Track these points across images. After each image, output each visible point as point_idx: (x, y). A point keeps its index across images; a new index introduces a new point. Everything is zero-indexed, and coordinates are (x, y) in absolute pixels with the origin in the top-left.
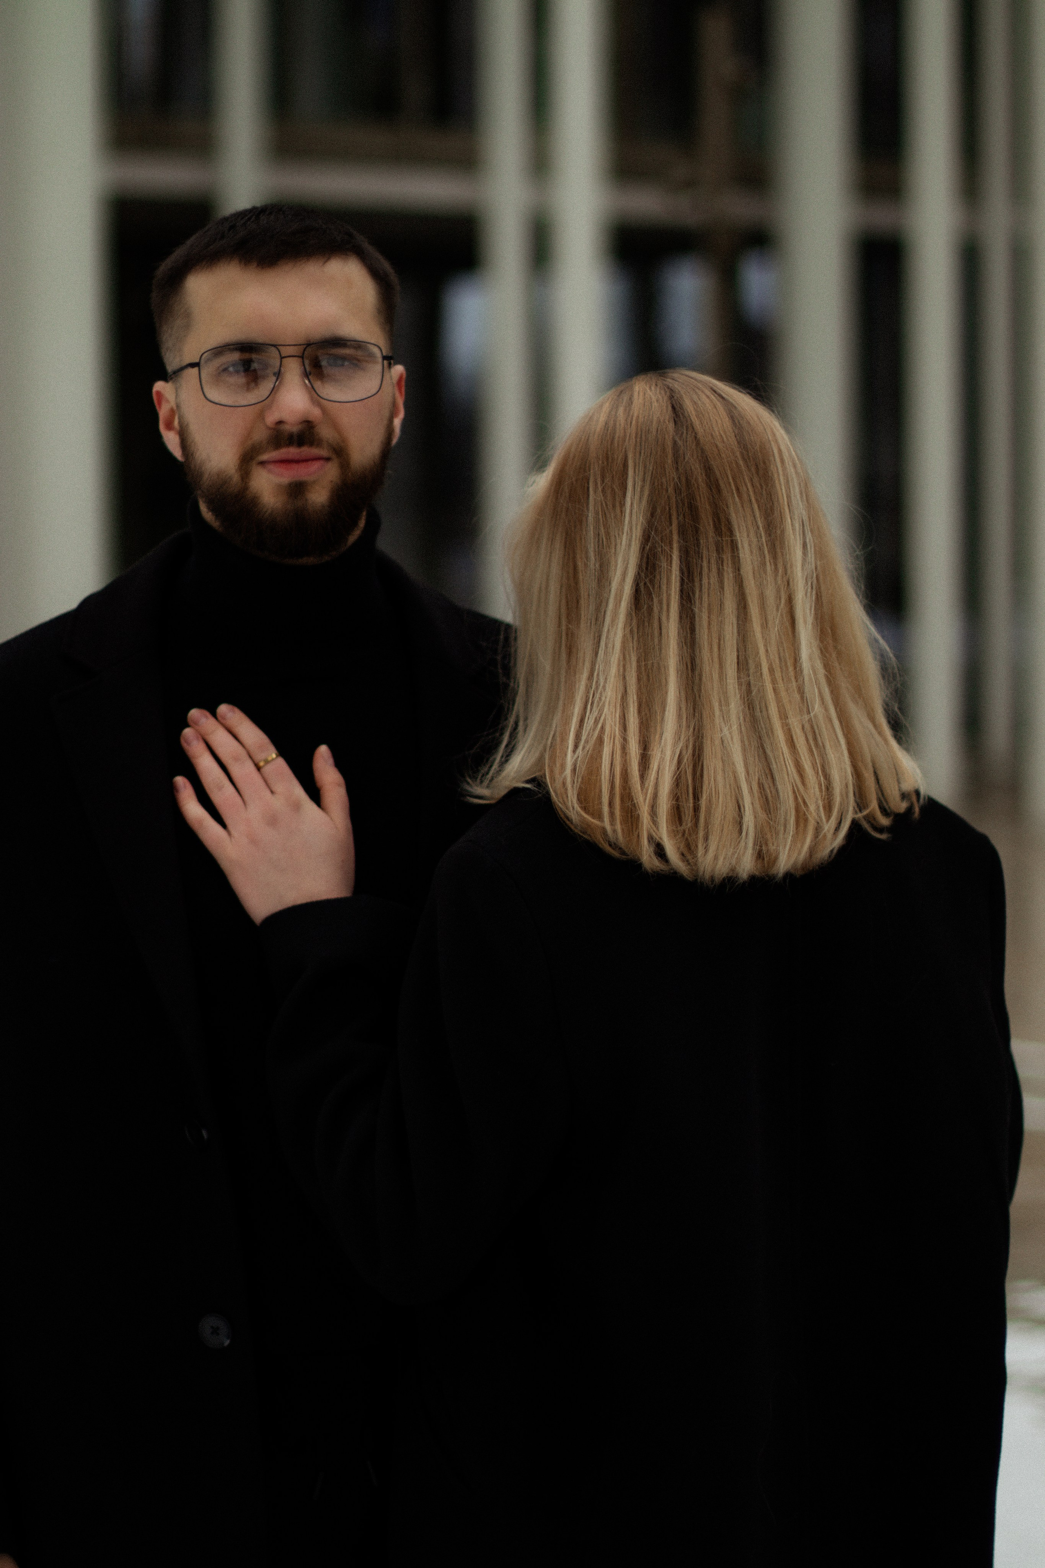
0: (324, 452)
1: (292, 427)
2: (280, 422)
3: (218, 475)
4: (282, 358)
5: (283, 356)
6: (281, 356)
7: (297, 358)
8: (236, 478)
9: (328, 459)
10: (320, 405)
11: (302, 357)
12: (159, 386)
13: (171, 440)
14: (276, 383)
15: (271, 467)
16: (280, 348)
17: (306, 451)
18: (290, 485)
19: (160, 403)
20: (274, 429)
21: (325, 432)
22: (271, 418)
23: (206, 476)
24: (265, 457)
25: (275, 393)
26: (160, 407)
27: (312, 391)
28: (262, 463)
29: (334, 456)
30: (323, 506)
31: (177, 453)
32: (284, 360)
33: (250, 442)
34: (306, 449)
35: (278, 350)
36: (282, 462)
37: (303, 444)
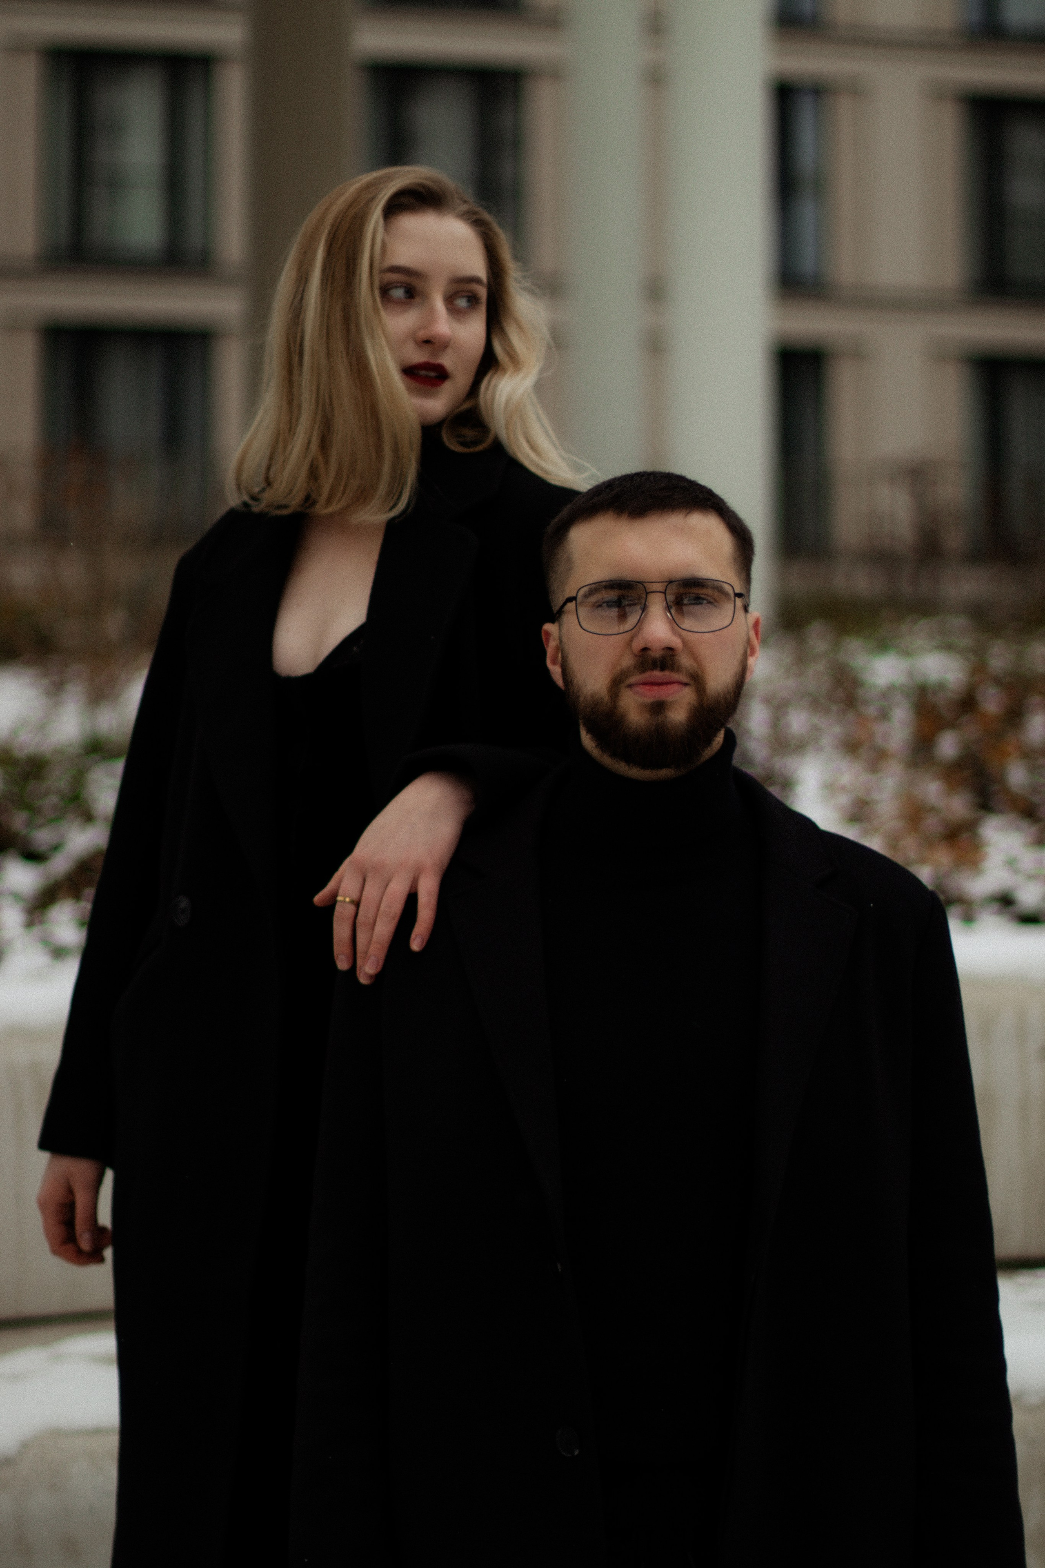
0: (682, 678)
1: (656, 654)
2: (645, 649)
3: (592, 697)
4: (648, 594)
5: (648, 591)
6: (646, 591)
7: (661, 594)
8: (606, 698)
9: (686, 684)
10: (680, 636)
11: (665, 593)
12: (547, 627)
13: (555, 671)
14: (642, 615)
15: (638, 688)
16: (647, 585)
17: (667, 675)
18: (652, 704)
19: (548, 641)
20: (640, 656)
21: (685, 661)
22: (637, 645)
23: (582, 699)
24: (633, 680)
25: (642, 622)
26: (548, 646)
27: (674, 624)
28: (630, 686)
29: (692, 682)
30: (681, 723)
31: (560, 682)
32: (650, 595)
33: (618, 668)
34: (667, 673)
35: (644, 587)
36: (645, 684)
37: (663, 669)
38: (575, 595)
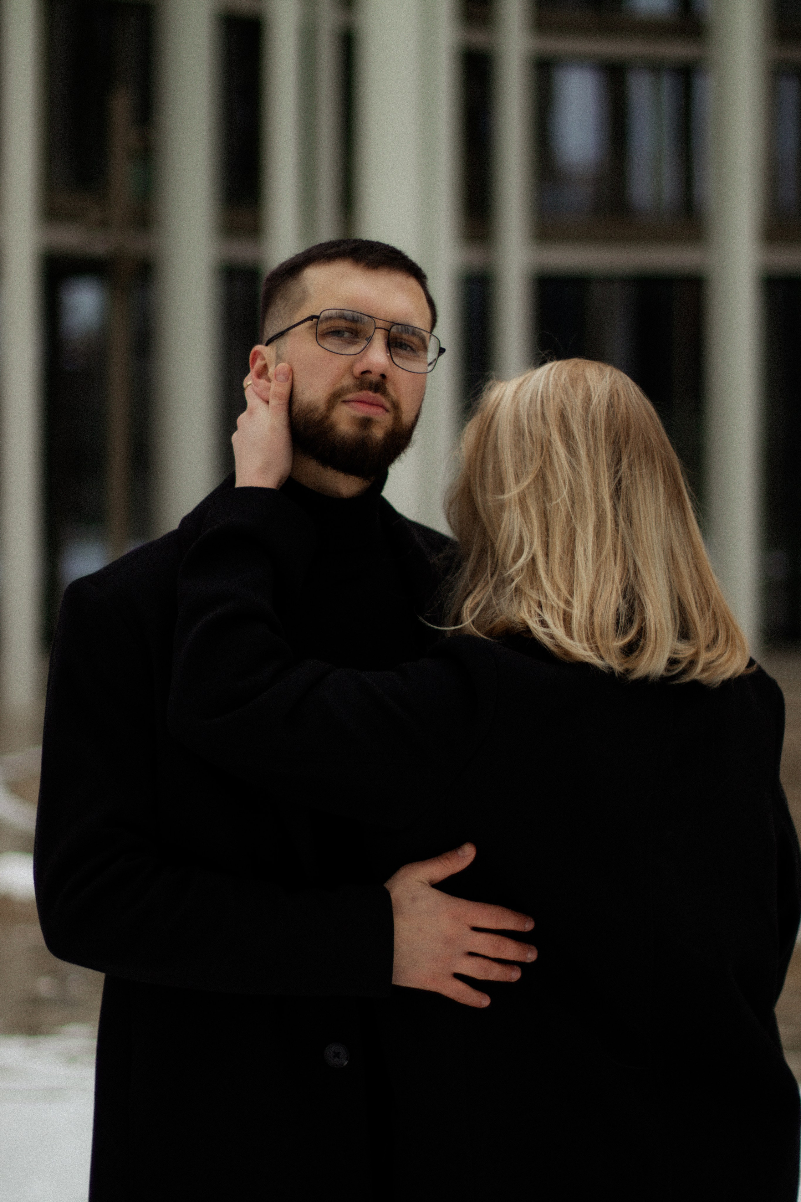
0: (387, 403)
1: (374, 378)
2: (365, 373)
3: (310, 405)
4: (376, 328)
5: (376, 327)
6: (375, 326)
7: (383, 330)
8: (322, 408)
9: (387, 411)
10: (392, 368)
11: (387, 331)
14: (367, 344)
15: (353, 404)
16: (376, 320)
17: (378, 397)
20: (359, 378)
21: (391, 390)
22: (358, 369)
24: (349, 397)
25: (367, 350)
27: (390, 356)
28: (345, 402)
29: (392, 408)
30: (379, 440)
32: (376, 330)
33: (339, 386)
34: (378, 395)
35: (374, 321)
36: (360, 402)
37: (376, 391)
38: (318, 314)
